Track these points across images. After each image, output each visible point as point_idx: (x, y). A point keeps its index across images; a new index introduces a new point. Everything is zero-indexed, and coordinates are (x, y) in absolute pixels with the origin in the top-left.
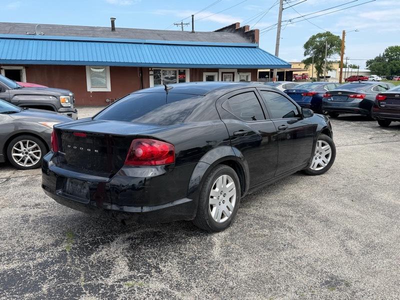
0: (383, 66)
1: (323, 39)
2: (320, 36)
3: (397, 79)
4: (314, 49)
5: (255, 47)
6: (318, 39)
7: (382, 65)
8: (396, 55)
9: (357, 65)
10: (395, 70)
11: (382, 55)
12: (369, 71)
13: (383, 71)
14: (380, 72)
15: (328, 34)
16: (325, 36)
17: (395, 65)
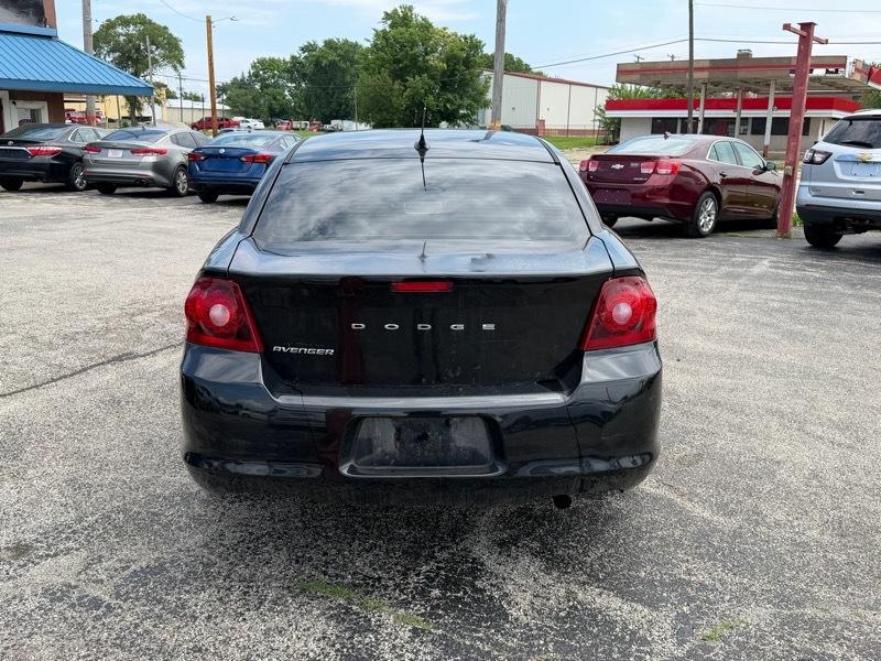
0: (253, 99)
1: (132, 29)
2: (124, 21)
3: (285, 127)
4: (113, 51)
5: (49, 37)
6: (119, 30)
7: (250, 97)
8: (273, 78)
9: (199, 94)
10: (277, 108)
11: (246, 75)
12: (227, 108)
13: (254, 109)
14: (250, 111)
15: (141, 20)
16: (135, 25)
17: (275, 98)
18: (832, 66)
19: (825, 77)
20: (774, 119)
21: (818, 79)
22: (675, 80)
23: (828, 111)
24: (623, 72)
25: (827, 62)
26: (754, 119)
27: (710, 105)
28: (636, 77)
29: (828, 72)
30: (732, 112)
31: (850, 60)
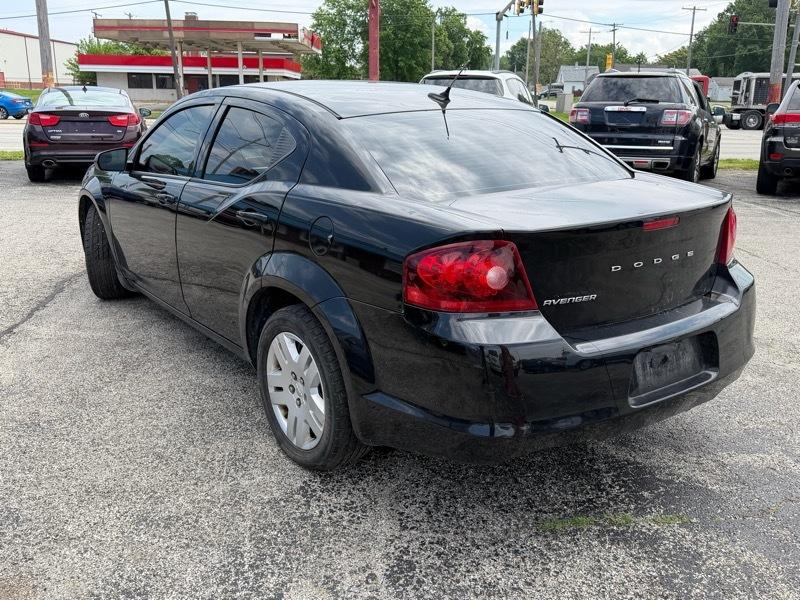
18: (286, 31)
19: (282, 41)
20: (245, 76)
21: (276, 43)
22: (150, 38)
23: (281, 71)
24: (99, 27)
25: (283, 28)
26: (221, 76)
27: (187, 62)
28: (114, 33)
29: (284, 36)
30: (203, 69)
31: (300, 28)
